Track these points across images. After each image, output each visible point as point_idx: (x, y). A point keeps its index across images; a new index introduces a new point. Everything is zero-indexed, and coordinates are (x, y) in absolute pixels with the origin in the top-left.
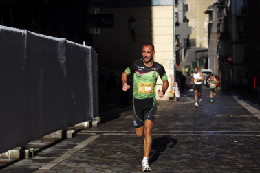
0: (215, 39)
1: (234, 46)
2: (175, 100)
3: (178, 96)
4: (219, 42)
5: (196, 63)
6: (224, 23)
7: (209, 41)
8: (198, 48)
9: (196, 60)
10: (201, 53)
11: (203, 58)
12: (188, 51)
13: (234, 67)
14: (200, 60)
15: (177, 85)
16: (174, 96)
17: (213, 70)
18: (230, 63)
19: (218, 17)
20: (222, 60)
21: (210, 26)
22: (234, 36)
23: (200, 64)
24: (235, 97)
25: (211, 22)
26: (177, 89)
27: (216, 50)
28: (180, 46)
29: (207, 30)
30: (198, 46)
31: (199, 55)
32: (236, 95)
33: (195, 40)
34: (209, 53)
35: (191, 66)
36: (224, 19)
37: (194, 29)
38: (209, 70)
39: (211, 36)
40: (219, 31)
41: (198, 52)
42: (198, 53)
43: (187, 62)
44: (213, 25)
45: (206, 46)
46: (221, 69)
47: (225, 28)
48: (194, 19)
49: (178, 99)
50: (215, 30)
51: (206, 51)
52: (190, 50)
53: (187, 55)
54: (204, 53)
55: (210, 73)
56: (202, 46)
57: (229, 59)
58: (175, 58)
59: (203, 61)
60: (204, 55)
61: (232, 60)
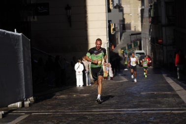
0: (147, 23)
1: (164, 29)
2: (109, 79)
3: (111, 75)
4: (150, 26)
5: (131, 45)
6: (154, 8)
7: (142, 25)
8: (133, 32)
9: (131, 42)
10: (135, 36)
11: (137, 40)
12: (124, 34)
13: (165, 48)
14: (135, 42)
15: (110, 66)
16: (108, 75)
17: (146, 51)
18: (161, 44)
19: (150, 3)
20: (154, 41)
21: (142, 11)
22: (164, 20)
23: (134, 46)
24: (164, 75)
25: (143, 7)
26: (110, 69)
27: (148, 33)
28: (117, 30)
29: (140, 15)
30: (133, 29)
32: (165, 73)
33: (130, 25)
34: (142, 36)
35: (127, 48)
36: (154, 5)
37: (129, 14)
38: (142, 51)
39: (144, 21)
40: (150, 16)
41: (132, 35)
42: (132, 36)
43: (123, 44)
44: (145, 10)
45: (139, 29)
46: (153, 49)
47: (155, 13)
48: (129, 6)
49: (112, 78)
50: (146, 14)
51: (140, 34)
52: (126, 33)
53: (123, 38)
54: (138, 36)
55: (143, 53)
56: (136, 29)
57: (159, 41)
58: (108, 42)
59: (137, 43)
60: (138, 38)
61: (162, 42)
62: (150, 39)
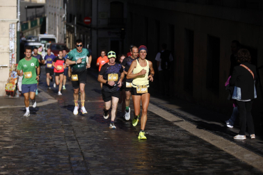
2: (17, 96)
5: (27, 24)
9: (27, 19)
10: (34, 10)
11: (37, 16)
14: (33, 19)
23: (32, 26)
31: (31, 12)
34: (48, 10)
41: (29, 7)
42: (29, 10)
51: (41, 6)
54: (38, 9)
57: (86, 21)
58: (18, 20)
59: (36, 21)
60: (38, 13)
61: (91, 22)
62: (64, 16)
